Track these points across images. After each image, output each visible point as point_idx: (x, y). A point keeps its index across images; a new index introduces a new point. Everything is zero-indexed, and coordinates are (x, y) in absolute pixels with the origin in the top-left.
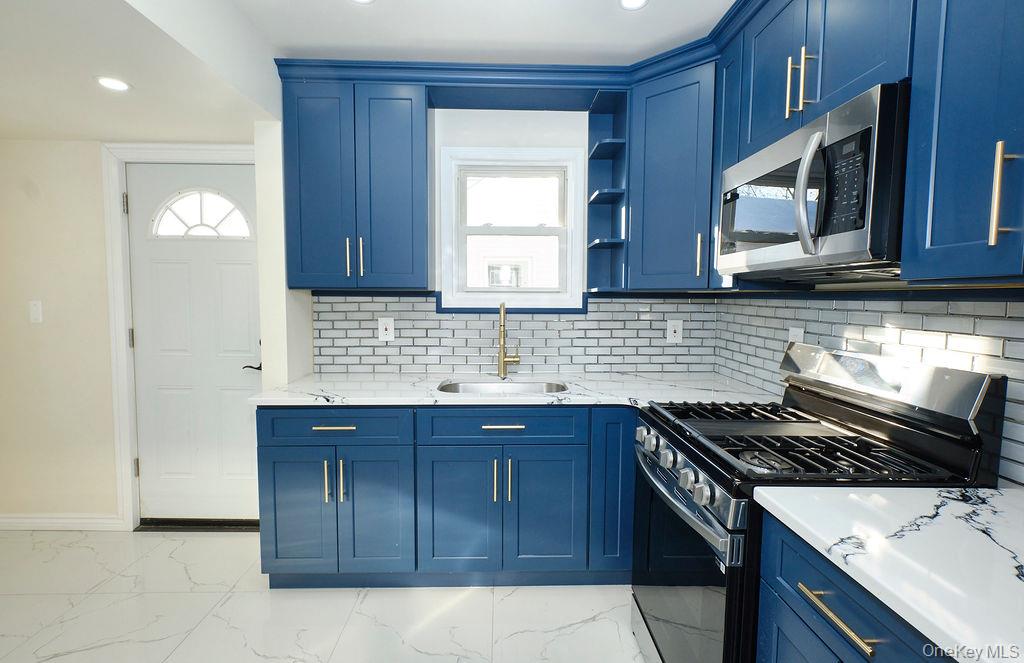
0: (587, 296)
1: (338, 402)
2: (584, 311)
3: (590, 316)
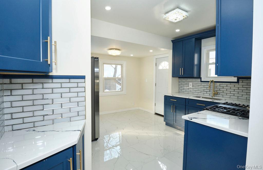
0: (239, 78)
1: (174, 96)
2: (238, 82)
3: (240, 84)
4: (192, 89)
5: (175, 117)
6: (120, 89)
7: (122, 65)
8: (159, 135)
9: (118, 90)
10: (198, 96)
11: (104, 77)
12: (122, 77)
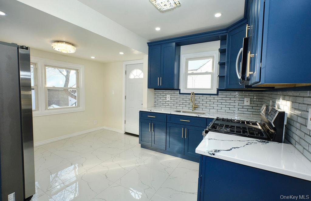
0: (218, 90)
1: (152, 111)
2: (217, 94)
3: (219, 96)
4: (170, 103)
5: (153, 137)
6: (75, 103)
7: (78, 70)
8: (137, 165)
9: (72, 105)
10: (178, 110)
11: (47, 86)
12: (78, 86)
